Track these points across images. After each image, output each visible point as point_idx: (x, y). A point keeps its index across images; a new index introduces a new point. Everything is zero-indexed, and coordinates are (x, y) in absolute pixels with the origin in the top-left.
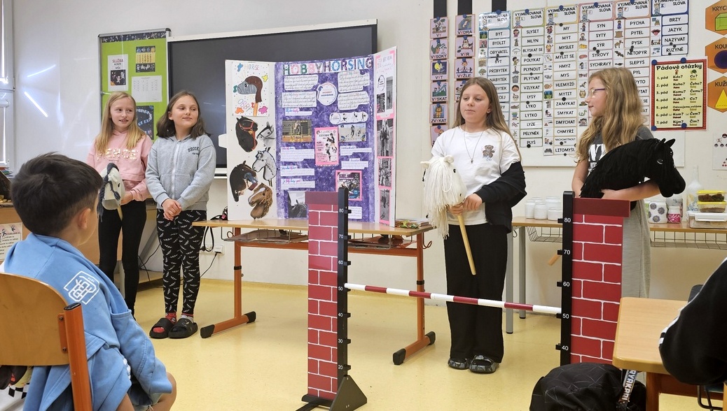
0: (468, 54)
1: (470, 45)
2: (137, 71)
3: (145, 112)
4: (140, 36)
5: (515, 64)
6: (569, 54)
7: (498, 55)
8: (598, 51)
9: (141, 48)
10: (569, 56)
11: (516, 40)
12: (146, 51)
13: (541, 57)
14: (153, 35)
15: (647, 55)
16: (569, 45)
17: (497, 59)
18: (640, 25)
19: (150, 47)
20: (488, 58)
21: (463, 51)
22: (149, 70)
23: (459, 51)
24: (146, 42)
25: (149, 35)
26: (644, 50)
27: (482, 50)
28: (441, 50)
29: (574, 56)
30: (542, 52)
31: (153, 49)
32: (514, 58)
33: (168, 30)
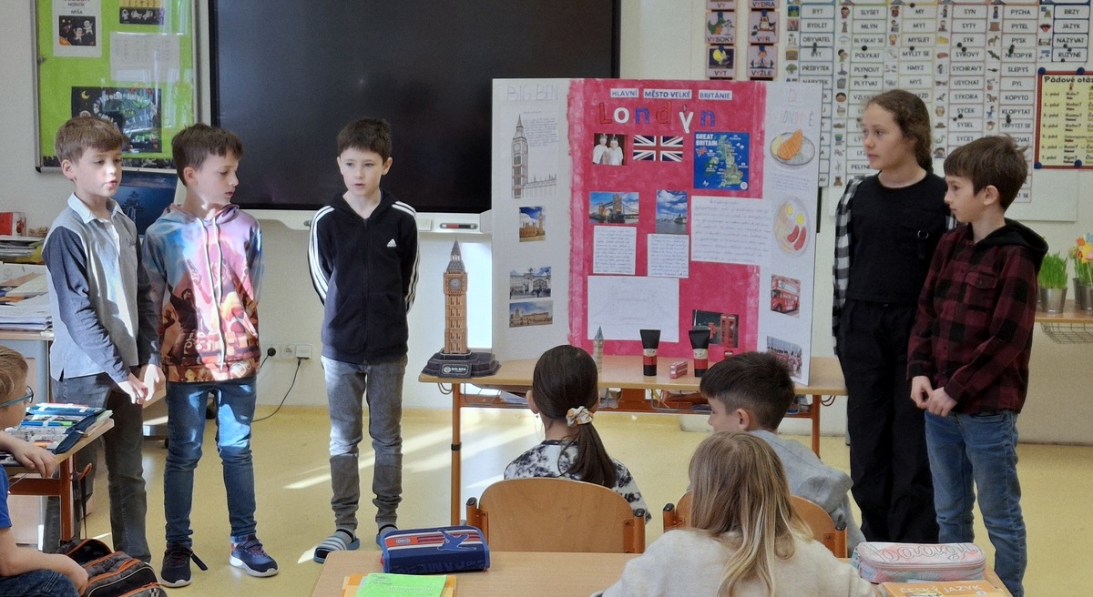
0: (767, 38)
1: (771, 25)
5: (842, 59)
6: (923, 50)
7: (815, 44)
8: (964, 49)
10: (922, 53)
11: (845, 24)
13: (881, 52)
15: (1033, 59)
16: (922, 36)
17: (815, 50)
18: (1025, 16)
20: (801, 47)
21: (760, 34)
22: (151, 21)
23: (754, 34)
26: (1028, 51)
27: (791, 35)
28: (724, 30)
29: (930, 53)
30: (882, 45)
32: (841, 52)
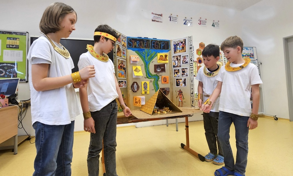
2: (7, 47)
3: (12, 65)
4: (10, 33)
9: (10, 38)
12: (14, 40)
14: (18, 34)
19: (16, 39)
22: (15, 48)
24: (14, 36)
25: (16, 33)
31: (17, 39)
33: (27, 32)
